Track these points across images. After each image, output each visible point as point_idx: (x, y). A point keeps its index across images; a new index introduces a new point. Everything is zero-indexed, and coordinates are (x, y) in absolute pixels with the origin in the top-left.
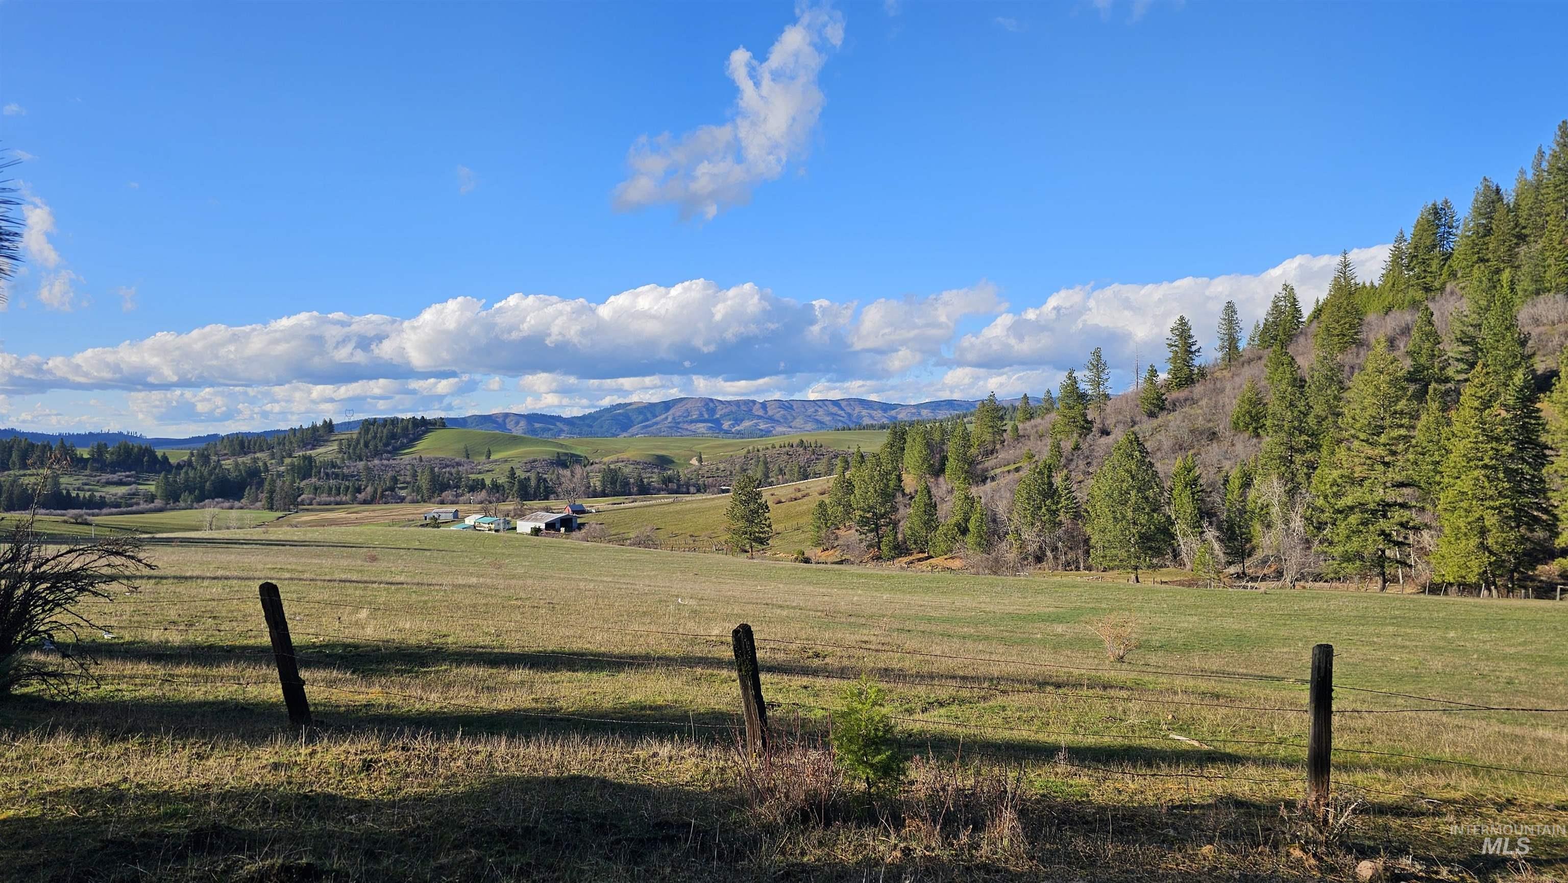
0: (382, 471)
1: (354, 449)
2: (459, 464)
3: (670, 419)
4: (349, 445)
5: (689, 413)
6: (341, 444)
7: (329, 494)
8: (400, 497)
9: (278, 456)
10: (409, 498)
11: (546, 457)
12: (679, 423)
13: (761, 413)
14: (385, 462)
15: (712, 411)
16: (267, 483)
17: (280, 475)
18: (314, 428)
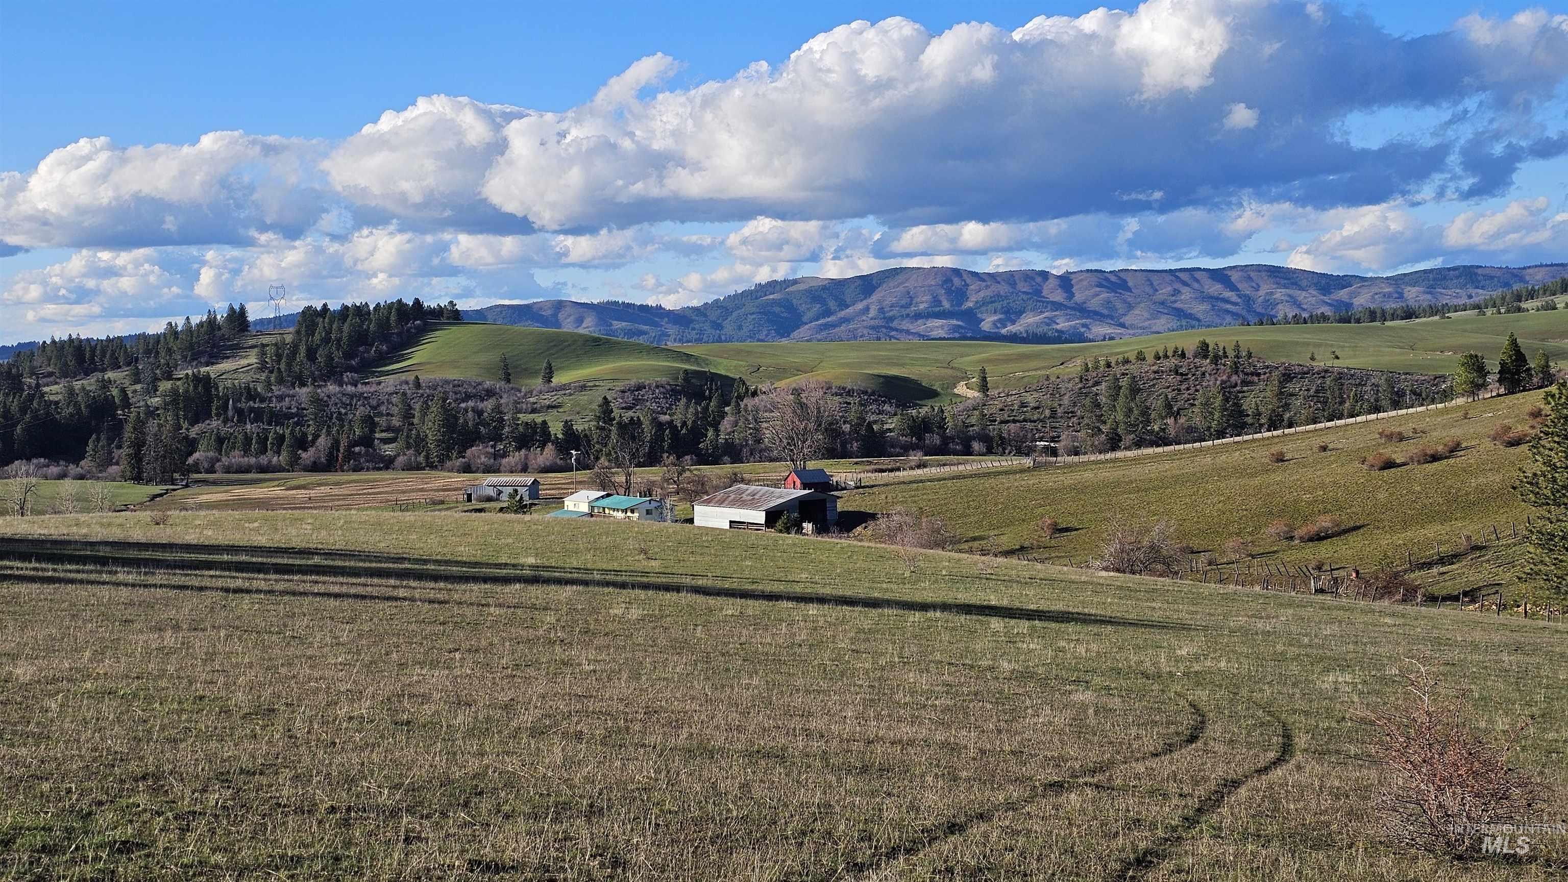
0: (345, 405)
1: (289, 365)
2: (490, 393)
3: (873, 312)
4: (279, 357)
5: (910, 299)
6: (263, 354)
7: (246, 451)
8: (382, 459)
9: (146, 376)
10: (401, 459)
11: (663, 380)
12: (892, 319)
13: (1058, 296)
14: (350, 389)
15: (960, 295)
16: (128, 428)
17: (151, 413)
18: (211, 324)
